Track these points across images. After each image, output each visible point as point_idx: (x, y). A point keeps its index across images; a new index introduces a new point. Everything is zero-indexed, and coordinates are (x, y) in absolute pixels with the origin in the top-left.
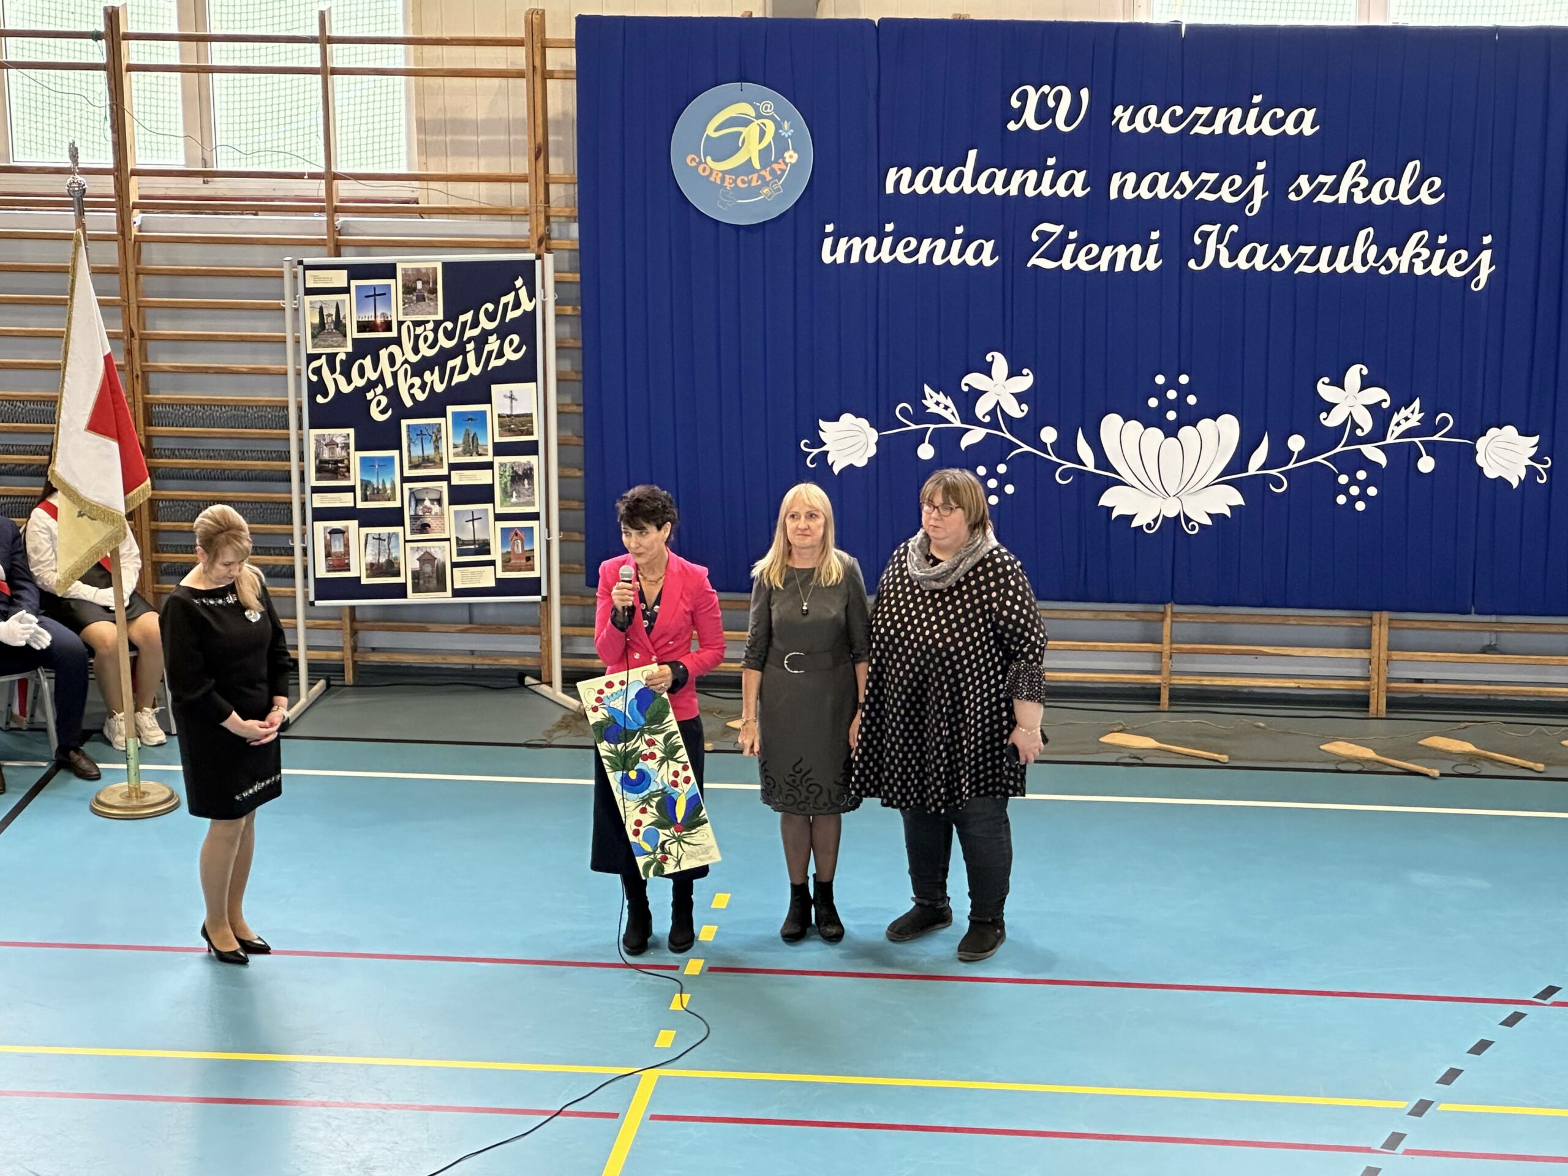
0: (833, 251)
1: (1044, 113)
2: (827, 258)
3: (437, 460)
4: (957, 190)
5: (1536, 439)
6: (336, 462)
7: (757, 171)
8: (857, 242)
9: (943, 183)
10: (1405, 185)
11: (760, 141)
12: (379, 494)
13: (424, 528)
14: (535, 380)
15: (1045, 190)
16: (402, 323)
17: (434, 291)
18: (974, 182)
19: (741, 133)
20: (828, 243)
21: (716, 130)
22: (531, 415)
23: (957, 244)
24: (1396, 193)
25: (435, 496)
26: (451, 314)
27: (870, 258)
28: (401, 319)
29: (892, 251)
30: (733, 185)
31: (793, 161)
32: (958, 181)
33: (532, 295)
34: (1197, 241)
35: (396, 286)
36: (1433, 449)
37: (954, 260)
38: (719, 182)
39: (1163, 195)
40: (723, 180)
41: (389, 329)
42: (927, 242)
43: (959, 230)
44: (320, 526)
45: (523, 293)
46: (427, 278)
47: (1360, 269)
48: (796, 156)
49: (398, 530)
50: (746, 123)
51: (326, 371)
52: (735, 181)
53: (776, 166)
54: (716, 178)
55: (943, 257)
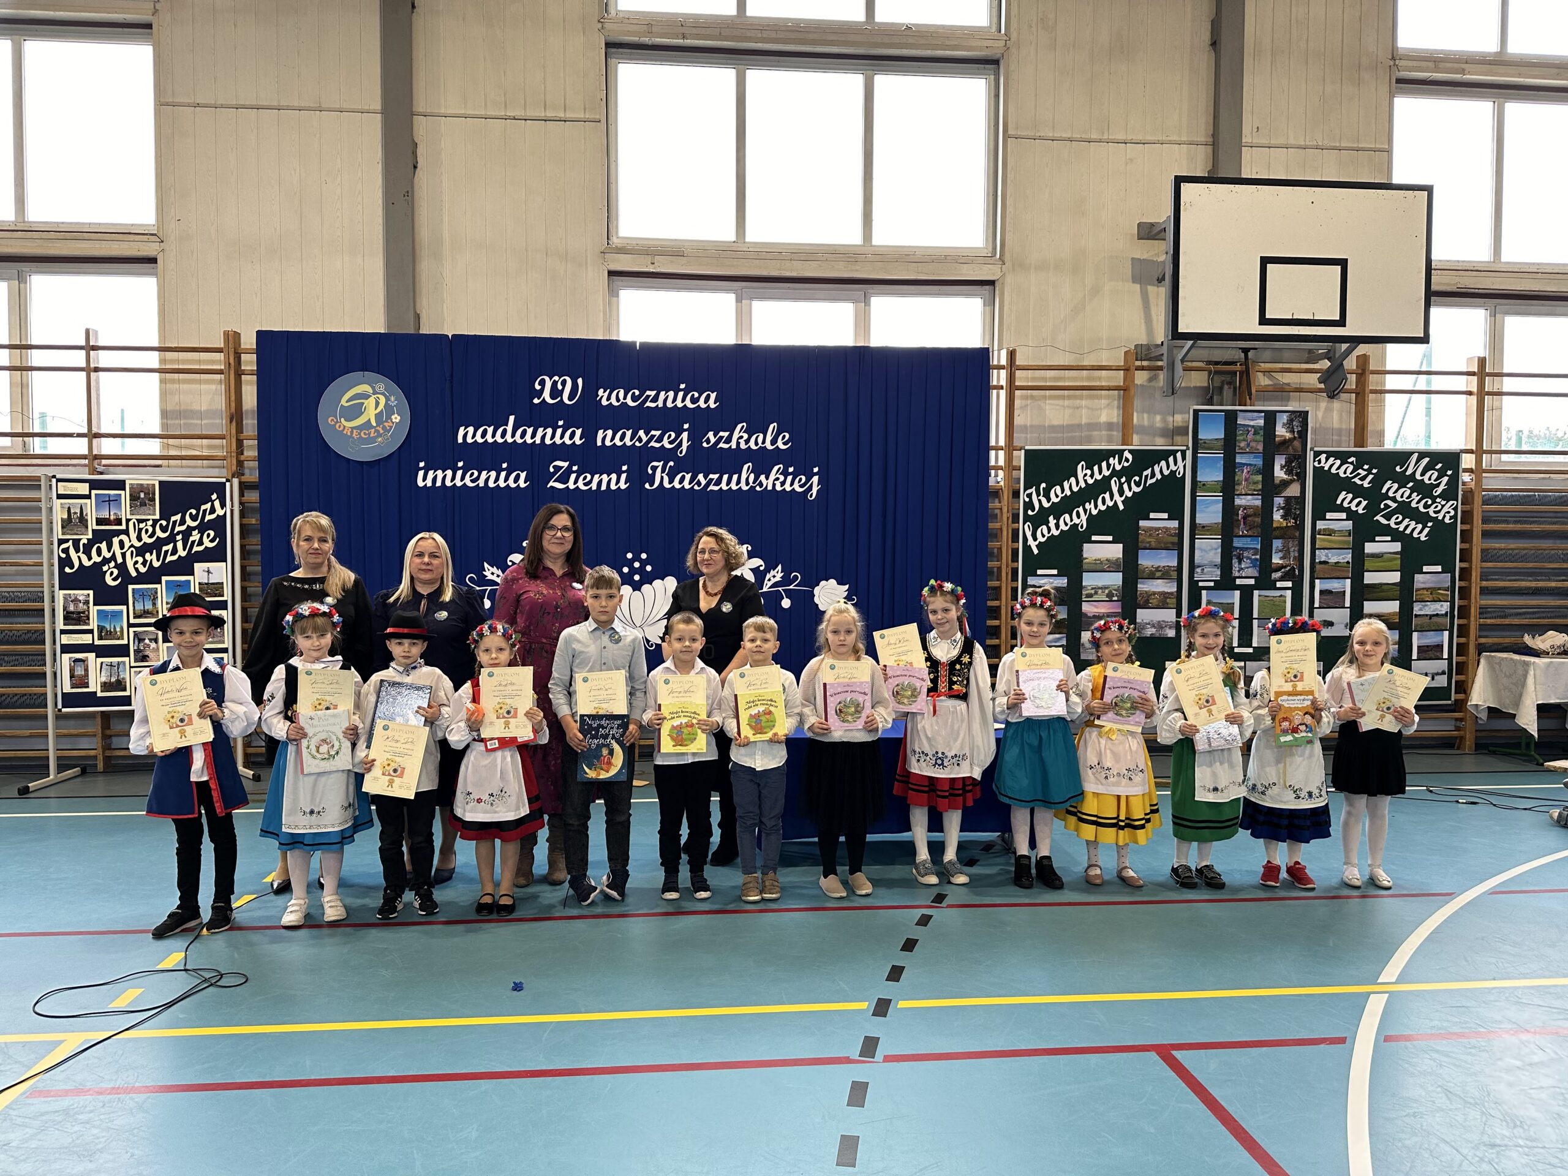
0: (424, 479)
1: (555, 393)
2: (421, 483)
3: (155, 612)
4: (503, 440)
5: (847, 587)
6: (79, 613)
7: (375, 427)
8: (440, 473)
9: (493, 436)
10: (769, 438)
11: (376, 409)
12: (110, 635)
13: (145, 658)
14: (225, 561)
15: (558, 440)
16: (130, 520)
17: (153, 500)
18: (513, 436)
19: (364, 403)
20: (421, 473)
21: (348, 401)
22: (222, 583)
23: (503, 474)
24: (764, 442)
25: (154, 637)
26: (165, 515)
27: (448, 483)
28: (129, 517)
29: (462, 479)
30: (358, 436)
31: (397, 421)
32: (503, 435)
33: (223, 505)
34: (650, 472)
35: (125, 495)
36: (790, 594)
37: (502, 484)
38: (349, 434)
39: (629, 443)
40: (352, 432)
41: (120, 524)
42: (484, 473)
43: (505, 465)
44: (66, 657)
45: (217, 504)
46: (148, 491)
47: (745, 488)
48: (399, 418)
49: (126, 659)
50: (366, 396)
51: (72, 551)
52: (360, 434)
53: (386, 424)
54: (347, 432)
55: (495, 483)
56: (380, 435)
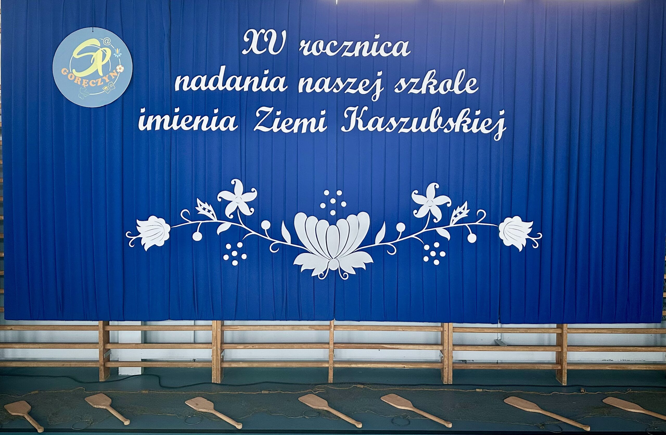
0: (145, 124)
1: (262, 45)
2: (141, 128)
4: (215, 88)
5: (531, 223)
7: (102, 77)
8: (158, 118)
9: (206, 84)
10: (457, 83)
11: (103, 60)
15: (263, 88)
18: (224, 84)
19: (92, 56)
20: (142, 118)
21: (78, 55)
23: (215, 119)
24: (452, 87)
27: (166, 127)
29: (179, 123)
30: (87, 85)
31: (121, 71)
32: (215, 84)
34: (346, 116)
36: (475, 230)
37: (213, 128)
38: (79, 83)
39: (327, 90)
40: (82, 82)
42: (198, 118)
43: (216, 111)
47: (433, 130)
48: (123, 68)
52: (88, 83)
53: (111, 74)
54: (78, 81)
55: (207, 126)
56: (106, 84)
